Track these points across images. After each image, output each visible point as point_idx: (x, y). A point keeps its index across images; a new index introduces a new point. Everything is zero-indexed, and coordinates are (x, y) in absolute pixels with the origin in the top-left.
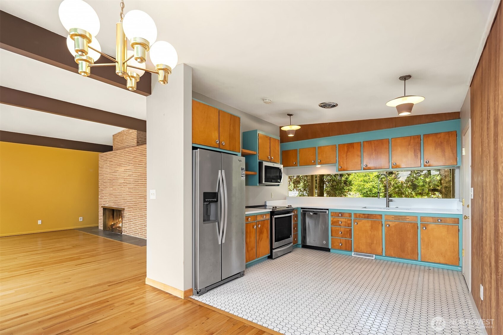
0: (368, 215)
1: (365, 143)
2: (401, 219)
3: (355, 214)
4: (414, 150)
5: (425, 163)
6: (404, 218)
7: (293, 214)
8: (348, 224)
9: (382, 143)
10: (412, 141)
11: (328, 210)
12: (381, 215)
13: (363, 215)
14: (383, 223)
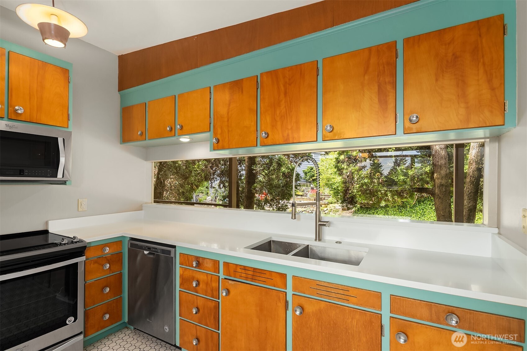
0: (255, 270)
1: (265, 77)
2: (334, 295)
3: (226, 264)
4: (379, 87)
5: (408, 124)
6: (341, 292)
7: (83, 258)
8: (212, 290)
9: (301, 74)
10: (373, 60)
11: (174, 247)
12: (283, 276)
13: (243, 271)
14: (289, 298)
